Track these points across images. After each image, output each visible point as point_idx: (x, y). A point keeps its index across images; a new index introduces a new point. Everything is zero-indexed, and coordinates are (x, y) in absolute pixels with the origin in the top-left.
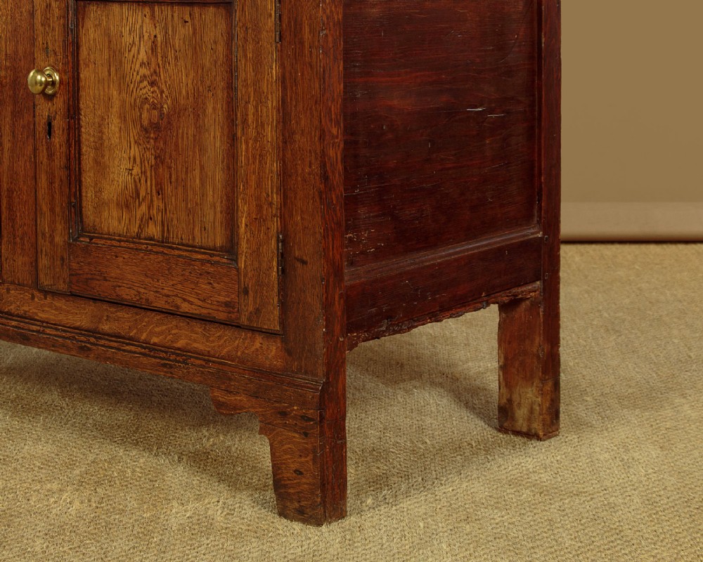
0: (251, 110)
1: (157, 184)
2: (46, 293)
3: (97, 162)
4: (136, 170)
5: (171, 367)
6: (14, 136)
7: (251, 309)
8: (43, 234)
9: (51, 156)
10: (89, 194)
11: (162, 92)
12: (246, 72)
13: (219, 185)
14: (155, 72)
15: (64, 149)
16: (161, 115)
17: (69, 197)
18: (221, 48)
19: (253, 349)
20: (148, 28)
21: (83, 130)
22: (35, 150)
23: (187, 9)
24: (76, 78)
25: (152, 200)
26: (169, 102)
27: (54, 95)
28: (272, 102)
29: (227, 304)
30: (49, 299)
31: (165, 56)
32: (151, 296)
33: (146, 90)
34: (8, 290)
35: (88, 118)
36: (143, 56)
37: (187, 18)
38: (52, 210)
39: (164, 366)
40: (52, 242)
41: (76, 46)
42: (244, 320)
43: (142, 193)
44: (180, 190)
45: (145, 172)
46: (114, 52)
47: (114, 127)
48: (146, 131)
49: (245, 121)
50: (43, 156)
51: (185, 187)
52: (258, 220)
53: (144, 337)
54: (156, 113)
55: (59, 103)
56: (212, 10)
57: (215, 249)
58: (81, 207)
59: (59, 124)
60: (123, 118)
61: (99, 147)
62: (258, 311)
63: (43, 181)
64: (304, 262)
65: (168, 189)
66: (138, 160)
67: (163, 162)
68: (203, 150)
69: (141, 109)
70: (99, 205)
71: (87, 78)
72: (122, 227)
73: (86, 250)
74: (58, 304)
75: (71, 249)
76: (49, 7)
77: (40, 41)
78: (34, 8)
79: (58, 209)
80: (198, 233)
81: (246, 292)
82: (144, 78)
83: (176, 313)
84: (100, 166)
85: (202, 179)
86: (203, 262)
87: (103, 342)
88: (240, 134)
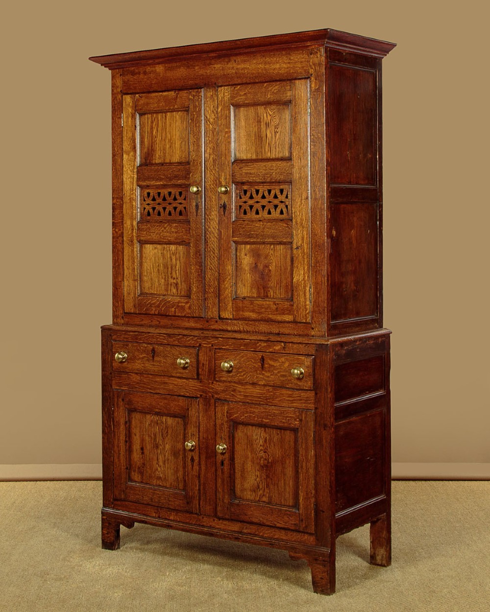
0: (304, 464)
1: (266, 485)
2: (219, 519)
3: (241, 476)
4: (258, 479)
5: (273, 545)
6: (206, 465)
7: (304, 526)
8: (219, 499)
9: (223, 473)
10: (238, 487)
11: (269, 455)
12: (302, 452)
13: (291, 486)
14: (266, 449)
15: (228, 471)
16: (268, 462)
17: (231, 487)
18: (292, 444)
19: (304, 539)
20: (263, 434)
21: (236, 465)
22: (216, 470)
23: (279, 430)
24: (233, 447)
25: (264, 489)
26: (271, 458)
27: (225, 453)
28: (313, 462)
29: (295, 524)
30: (221, 521)
31: (270, 444)
32: (265, 521)
33: (262, 454)
34: (203, 518)
35: (238, 461)
36: (261, 443)
37: (279, 433)
38: (223, 491)
39: (270, 544)
40: (223, 501)
41: (234, 438)
42: (301, 530)
43: (261, 487)
44: (276, 487)
45: (262, 480)
46: (249, 441)
47: (249, 465)
48: (262, 467)
49: (302, 467)
51: (278, 487)
52: (306, 498)
53: (261, 534)
54: (266, 461)
55: (227, 456)
56: (288, 431)
57: (289, 506)
58: (235, 491)
59: (226, 462)
60: (253, 462)
61: (243, 471)
62: (306, 527)
63: (219, 481)
64: (323, 512)
65: (271, 487)
66: (259, 476)
67: (269, 477)
68: (285, 475)
69: (260, 460)
70: (243, 490)
71: (238, 448)
72: (252, 498)
73: (238, 505)
74: (225, 523)
75: (231, 504)
76: (223, 424)
77: (218, 435)
78: (215, 424)
79: (226, 491)
80: (282, 501)
81: (302, 521)
82: (261, 450)
83: (275, 527)
84: (243, 477)
85: (284, 484)
86: (286, 511)
87: (245, 536)
88: (300, 471)
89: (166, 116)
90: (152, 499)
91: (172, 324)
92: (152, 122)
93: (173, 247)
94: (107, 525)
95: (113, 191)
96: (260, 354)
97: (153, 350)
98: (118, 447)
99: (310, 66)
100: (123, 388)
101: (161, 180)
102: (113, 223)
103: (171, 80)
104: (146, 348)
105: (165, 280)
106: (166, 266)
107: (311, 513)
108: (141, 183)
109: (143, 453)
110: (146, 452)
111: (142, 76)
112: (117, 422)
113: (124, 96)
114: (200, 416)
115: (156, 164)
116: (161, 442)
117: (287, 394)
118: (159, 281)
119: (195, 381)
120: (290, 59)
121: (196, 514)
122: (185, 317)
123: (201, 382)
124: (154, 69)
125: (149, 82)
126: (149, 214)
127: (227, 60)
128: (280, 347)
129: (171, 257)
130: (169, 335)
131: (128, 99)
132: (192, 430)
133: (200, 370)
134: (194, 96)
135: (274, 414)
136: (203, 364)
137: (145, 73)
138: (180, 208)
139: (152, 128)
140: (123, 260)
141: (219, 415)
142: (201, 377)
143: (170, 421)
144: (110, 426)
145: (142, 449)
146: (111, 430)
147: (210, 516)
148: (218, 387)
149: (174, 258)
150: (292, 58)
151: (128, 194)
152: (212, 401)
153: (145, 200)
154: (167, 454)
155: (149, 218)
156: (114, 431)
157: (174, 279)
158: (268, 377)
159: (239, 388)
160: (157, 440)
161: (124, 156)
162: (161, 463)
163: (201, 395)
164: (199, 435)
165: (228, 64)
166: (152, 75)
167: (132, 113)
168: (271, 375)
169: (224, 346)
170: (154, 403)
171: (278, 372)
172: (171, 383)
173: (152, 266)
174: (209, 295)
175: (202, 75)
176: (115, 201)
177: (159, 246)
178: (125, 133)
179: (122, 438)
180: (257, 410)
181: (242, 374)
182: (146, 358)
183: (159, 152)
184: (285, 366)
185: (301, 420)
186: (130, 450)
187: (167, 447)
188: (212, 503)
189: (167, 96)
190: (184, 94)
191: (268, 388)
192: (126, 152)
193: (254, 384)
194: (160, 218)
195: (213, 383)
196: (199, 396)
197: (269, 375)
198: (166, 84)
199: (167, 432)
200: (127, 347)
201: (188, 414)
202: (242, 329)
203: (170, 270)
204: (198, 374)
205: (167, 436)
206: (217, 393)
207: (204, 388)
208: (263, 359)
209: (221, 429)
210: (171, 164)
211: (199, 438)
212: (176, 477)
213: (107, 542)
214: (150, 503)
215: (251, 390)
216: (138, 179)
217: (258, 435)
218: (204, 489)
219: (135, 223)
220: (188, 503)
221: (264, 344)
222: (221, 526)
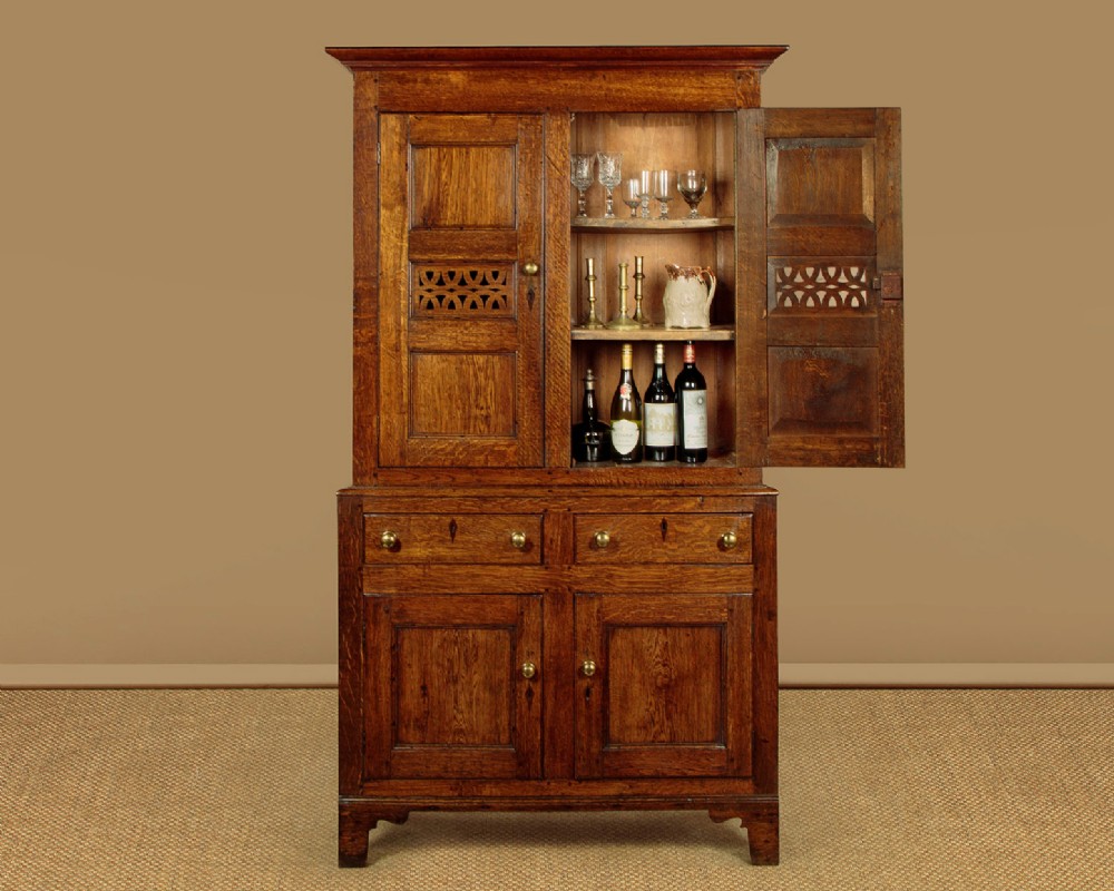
0: (736, 674)
1: (667, 714)
2: (581, 780)
3: (621, 707)
4: (652, 709)
5: (682, 805)
6: (555, 699)
7: (735, 768)
8: (581, 749)
9: (588, 706)
10: (615, 725)
11: (671, 669)
13: (711, 711)
14: (666, 660)
15: (598, 702)
16: (671, 680)
17: (602, 727)
18: (713, 647)
19: (734, 787)
20: (662, 639)
21: (611, 691)
22: (575, 704)
23: (689, 630)
24: (607, 664)
25: (663, 723)
26: (675, 673)
29: (719, 768)
30: (583, 784)
31: (673, 652)
32: (666, 771)
33: (660, 668)
34: (549, 783)
35: (614, 686)
36: (658, 652)
37: (689, 633)
38: (589, 735)
39: (677, 805)
40: (589, 752)
41: (608, 648)
42: (730, 774)
43: (656, 719)
44: (683, 715)
45: (659, 709)
46: (637, 651)
47: (636, 688)
48: (659, 688)
49: (732, 679)
50: (582, 706)
51: (687, 715)
52: (740, 725)
53: (658, 792)
54: (667, 679)
56: (706, 629)
57: (706, 742)
58: (608, 732)
59: (596, 689)
60: (643, 683)
61: (625, 698)
62: (739, 768)
63: (582, 721)
64: (766, 741)
65: (675, 717)
66: (654, 703)
67: (671, 702)
68: (699, 695)
69: (656, 678)
70: (624, 728)
71: (614, 663)
72: (641, 738)
73: (617, 753)
74: (590, 785)
75: (604, 754)
76: (589, 630)
77: (580, 648)
78: (575, 630)
79: (594, 734)
80: (695, 736)
81: (732, 760)
82: (659, 662)
83: (684, 777)
84: (624, 708)
85: (699, 709)
86: (704, 750)
88: (728, 685)
89: (467, 153)
90: (446, 768)
91: (479, 481)
92: (439, 160)
93: (480, 359)
94: (351, 824)
95: (357, 268)
96: (659, 519)
97: (453, 525)
98: (375, 690)
99: (738, 95)
100: (386, 592)
101: (459, 252)
102: (355, 320)
103: (480, 96)
104: (437, 521)
105: (464, 412)
106: (465, 389)
107: (747, 747)
108: (417, 257)
109: (425, 695)
110: (432, 692)
111: (419, 86)
112: (373, 648)
113: (382, 116)
114: (546, 624)
115: (445, 226)
116: (463, 672)
117: (706, 573)
118: (450, 413)
119: (536, 568)
120: (703, 83)
121: (537, 779)
122: (507, 467)
123: (546, 568)
124: (444, 76)
125: (434, 95)
126: (430, 306)
127: (589, 74)
128: (694, 503)
129: (475, 375)
130: (484, 499)
131: (392, 121)
132: (527, 645)
133: (546, 550)
134: (527, 125)
135: (685, 606)
136: (552, 541)
137: (427, 81)
138: (494, 296)
139: (439, 170)
140: (378, 381)
141: (582, 616)
142: (546, 561)
143: (481, 635)
144: (357, 657)
145: (424, 688)
146: (360, 663)
147: (562, 778)
148: (581, 573)
149: (481, 376)
150: (706, 81)
151: (390, 273)
152: (569, 595)
153: (421, 284)
154: (475, 691)
155: (430, 312)
156: (366, 665)
157: (482, 408)
158: (674, 550)
159: (620, 571)
160: (456, 671)
161: (383, 211)
162: (463, 706)
163: (547, 590)
164: (542, 652)
165: (591, 80)
166: (441, 87)
167: (400, 145)
168: (680, 547)
169: (591, 508)
170: (452, 610)
171: (693, 542)
172: (487, 575)
173: (436, 390)
174: (553, 432)
175: (542, 93)
176: (360, 284)
177: (452, 358)
178: (383, 175)
179: (385, 674)
180: (654, 603)
181: (626, 550)
182: (437, 539)
183: (454, 208)
185: (731, 611)
186: (397, 693)
187: (476, 678)
188: (566, 757)
189: (474, 121)
190: (507, 120)
191: (672, 567)
192: (386, 206)
193: (646, 563)
194: (455, 313)
195: (569, 568)
196: (543, 590)
197: (675, 546)
198: (469, 103)
199: (476, 655)
201: (522, 622)
202: (615, 481)
203: (473, 394)
204: (542, 556)
205: (476, 661)
206: (577, 583)
207: (553, 577)
208: (664, 525)
209: (586, 637)
210: (476, 227)
211: (542, 658)
212: (494, 725)
213: (350, 856)
214: (443, 775)
215: (642, 573)
216: (411, 250)
217: (652, 642)
218: (552, 738)
219: (403, 321)
220: (520, 764)
221: (665, 502)
222: (584, 792)
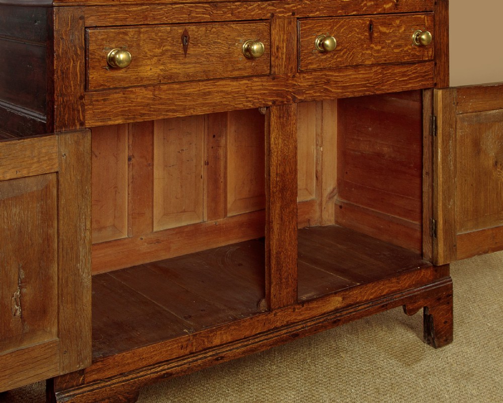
30: (305, 307)
74: (311, 306)
87: (345, 312)
96: (367, 19)
97: (185, 37)
104: (169, 33)
117: (400, 72)
119: (265, 79)
121: (264, 313)
123: (274, 79)
128: (391, 4)
133: (273, 59)
142: (273, 71)
147: (287, 306)
148: (303, 81)
152: (293, 107)
158: (378, 51)
159: (336, 76)
163: (274, 103)
168: (383, 48)
169: (312, 12)
171: (393, 42)
172: (218, 92)
181: (342, 53)
182: (169, 54)
184: (401, 31)
188: (290, 282)
191: (376, 68)
193: (356, 67)
195: (294, 76)
196: (270, 103)
197: (379, 47)
200: (127, 38)
204: (271, 67)
206: (300, 92)
207: (279, 88)
208: (370, 27)
215: (353, 77)
221: (370, 3)
222: (307, 315)
